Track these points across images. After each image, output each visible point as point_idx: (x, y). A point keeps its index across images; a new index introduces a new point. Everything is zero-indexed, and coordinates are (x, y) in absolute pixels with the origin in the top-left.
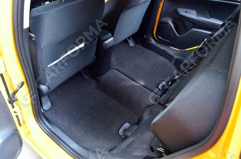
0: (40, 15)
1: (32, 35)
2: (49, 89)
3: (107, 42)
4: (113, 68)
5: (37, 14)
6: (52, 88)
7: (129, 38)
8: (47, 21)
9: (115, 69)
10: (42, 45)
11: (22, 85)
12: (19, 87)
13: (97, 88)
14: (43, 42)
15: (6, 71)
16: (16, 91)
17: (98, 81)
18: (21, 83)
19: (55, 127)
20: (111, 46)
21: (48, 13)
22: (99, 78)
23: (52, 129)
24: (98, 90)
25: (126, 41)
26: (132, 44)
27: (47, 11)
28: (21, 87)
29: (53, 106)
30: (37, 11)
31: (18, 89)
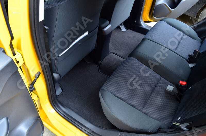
0: (52, 8)
1: (46, 27)
2: (60, 76)
3: (106, 29)
4: (111, 53)
5: (49, 7)
6: (62, 75)
7: (121, 25)
8: (58, 13)
9: (112, 53)
10: (54, 36)
11: (39, 75)
12: (36, 77)
13: (100, 71)
14: (55, 33)
15: (24, 63)
16: (35, 81)
17: (99, 65)
18: (37, 73)
19: (69, 109)
20: (110, 32)
21: (59, 5)
22: (100, 62)
23: (67, 112)
24: (100, 73)
25: (119, 28)
26: (124, 29)
27: (58, 3)
28: (38, 77)
29: (63, 91)
30: (48, 4)
31: (36, 79)
